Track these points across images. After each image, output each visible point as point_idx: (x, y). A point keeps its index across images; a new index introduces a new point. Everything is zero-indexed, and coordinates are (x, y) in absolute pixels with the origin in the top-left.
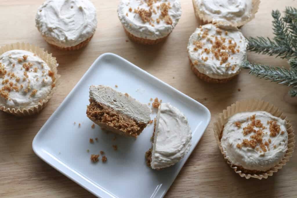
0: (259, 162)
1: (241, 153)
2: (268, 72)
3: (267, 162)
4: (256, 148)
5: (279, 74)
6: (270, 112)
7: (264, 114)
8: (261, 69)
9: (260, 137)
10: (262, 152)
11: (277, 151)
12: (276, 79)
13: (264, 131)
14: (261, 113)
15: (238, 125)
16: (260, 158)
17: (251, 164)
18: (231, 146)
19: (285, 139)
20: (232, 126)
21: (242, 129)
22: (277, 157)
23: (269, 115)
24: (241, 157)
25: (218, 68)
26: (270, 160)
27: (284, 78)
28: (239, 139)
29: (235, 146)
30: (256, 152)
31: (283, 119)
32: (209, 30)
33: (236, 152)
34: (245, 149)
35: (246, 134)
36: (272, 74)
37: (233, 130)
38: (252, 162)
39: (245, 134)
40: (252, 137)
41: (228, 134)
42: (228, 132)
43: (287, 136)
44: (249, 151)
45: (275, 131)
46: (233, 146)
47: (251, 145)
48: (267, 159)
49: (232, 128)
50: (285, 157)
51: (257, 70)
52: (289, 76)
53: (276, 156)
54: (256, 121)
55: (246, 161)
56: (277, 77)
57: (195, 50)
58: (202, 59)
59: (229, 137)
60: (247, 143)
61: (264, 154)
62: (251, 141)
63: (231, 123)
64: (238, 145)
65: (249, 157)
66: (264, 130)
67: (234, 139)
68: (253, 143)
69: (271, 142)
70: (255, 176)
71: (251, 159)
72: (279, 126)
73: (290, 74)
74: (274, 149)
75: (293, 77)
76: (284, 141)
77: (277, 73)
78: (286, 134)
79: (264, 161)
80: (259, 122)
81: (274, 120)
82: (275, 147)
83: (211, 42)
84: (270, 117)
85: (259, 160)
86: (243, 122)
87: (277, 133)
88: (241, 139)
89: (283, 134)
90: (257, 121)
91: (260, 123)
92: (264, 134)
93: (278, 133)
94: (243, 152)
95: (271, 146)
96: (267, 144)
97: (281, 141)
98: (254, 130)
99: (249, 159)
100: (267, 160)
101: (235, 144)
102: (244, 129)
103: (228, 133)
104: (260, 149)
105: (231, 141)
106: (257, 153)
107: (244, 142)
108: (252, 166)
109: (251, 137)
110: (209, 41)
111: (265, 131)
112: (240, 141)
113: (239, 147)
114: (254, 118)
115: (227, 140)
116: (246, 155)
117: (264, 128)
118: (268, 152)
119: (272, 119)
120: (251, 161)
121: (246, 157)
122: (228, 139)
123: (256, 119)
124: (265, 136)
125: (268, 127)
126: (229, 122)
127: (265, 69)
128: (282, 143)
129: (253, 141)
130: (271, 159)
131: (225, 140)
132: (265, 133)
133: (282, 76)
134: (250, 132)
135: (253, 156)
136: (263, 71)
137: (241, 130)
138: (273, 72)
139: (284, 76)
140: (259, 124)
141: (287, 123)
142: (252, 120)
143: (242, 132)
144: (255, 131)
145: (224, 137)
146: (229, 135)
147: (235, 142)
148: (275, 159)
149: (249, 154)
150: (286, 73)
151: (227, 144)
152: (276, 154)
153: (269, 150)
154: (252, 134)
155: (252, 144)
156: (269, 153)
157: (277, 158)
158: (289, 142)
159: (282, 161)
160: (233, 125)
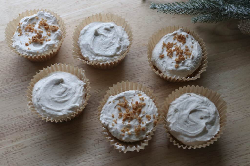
2: (170, 8)
4: (185, 58)
5: (179, 7)
8: (165, 7)
9: (180, 50)
11: (196, 48)
12: (177, 11)
13: (178, 45)
16: (193, 60)
26: (199, 56)
27: (183, 9)
28: (172, 63)
29: (175, 69)
33: (179, 70)
34: (181, 64)
36: (174, 8)
37: (164, 62)
38: (192, 67)
41: (164, 66)
45: (182, 39)
48: (197, 57)
51: (162, 8)
52: (187, 7)
55: (189, 70)
56: (178, 10)
60: (178, 60)
61: (192, 56)
67: (170, 65)
69: (188, 47)
72: (181, 34)
73: (187, 5)
74: (193, 49)
75: (189, 7)
77: (177, 7)
78: (189, 35)
79: (197, 60)
80: (170, 44)
85: (194, 62)
87: (185, 39)
94: (182, 67)
95: (190, 49)
96: (187, 50)
98: (173, 50)
99: (189, 67)
102: (168, 56)
104: (188, 56)
105: (169, 68)
106: (188, 60)
113: (177, 67)
116: (185, 67)
117: (176, 44)
118: (192, 54)
119: (173, 35)
122: (166, 69)
123: (166, 44)
124: (181, 47)
125: (176, 41)
126: (156, 60)
127: (168, 6)
130: (199, 54)
133: (181, 8)
135: (189, 63)
136: (166, 8)
138: (174, 6)
139: (183, 7)
142: (165, 46)
143: (169, 58)
147: (173, 66)
149: (186, 64)
150: (184, 5)
153: (192, 52)
154: (175, 53)
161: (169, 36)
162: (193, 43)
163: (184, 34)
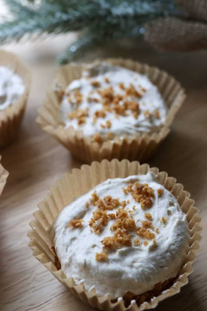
0: (154, 263)
1: (112, 267)
3: (169, 254)
4: (133, 244)
6: (117, 176)
7: (110, 183)
9: (127, 220)
10: (148, 241)
11: (172, 225)
14: (103, 185)
15: (77, 224)
16: (153, 255)
17: (144, 276)
18: (86, 267)
19: (171, 201)
20: (67, 233)
21: (89, 226)
22: (178, 235)
23: (119, 180)
24: (116, 275)
25: (138, 126)
26: (172, 247)
28: (94, 246)
29: (94, 262)
30: (137, 249)
31: (146, 173)
32: (79, 89)
33: (103, 271)
34: (115, 256)
35: (100, 230)
37: (74, 239)
38: (143, 271)
39: (98, 231)
40: (115, 228)
41: (69, 250)
42: (65, 247)
43: (171, 194)
44: (124, 255)
45: (145, 196)
46: (90, 264)
47: (120, 242)
48: (165, 249)
49: (69, 235)
50: (191, 230)
53: (176, 234)
54: (103, 201)
55: (130, 276)
57: (81, 123)
58: (103, 127)
59: (74, 254)
60: (112, 243)
61: (155, 242)
62: (116, 235)
63: (62, 229)
64: (98, 255)
65: (131, 266)
66: (127, 207)
67: (84, 251)
68: (123, 237)
69: (153, 217)
70: (166, 294)
71: (137, 268)
72: (147, 185)
74: (165, 227)
76: (171, 204)
78: (167, 193)
79: (163, 256)
80: (109, 200)
81: (132, 182)
82: (165, 222)
83: (96, 101)
84: (124, 182)
85: (153, 259)
86: (82, 215)
87: (152, 199)
88: (96, 243)
89: (161, 194)
90: (105, 200)
91: (111, 200)
92: (129, 212)
93: (153, 196)
94: (114, 263)
95: (156, 224)
96: (147, 226)
97: (167, 207)
98: (109, 215)
99: (134, 270)
100: (167, 251)
101: (92, 260)
102: (91, 225)
103: (67, 250)
104: (142, 241)
105: (80, 258)
106: (140, 250)
107: (104, 244)
108: (148, 279)
109: (111, 230)
110: (92, 101)
111: (129, 208)
112: (96, 248)
113: (102, 260)
114: (96, 198)
115: (73, 262)
116: (124, 266)
117: (125, 204)
118: (157, 237)
119: (127, 183)
120: (140, 269)
121: (127, 269)
122: (74, 258)
123: (102, 198)
124: (134, 215)
125: (130, 197)
126: (57, 230)
128: (171, 208)
129: (120, 233)
130: (173, 244)
131: (68, 265)
132: (131, 209)
134: (104, 223)
135: (138, 258)
137: (88, 230)
140: (111, 203)
141: (156, 176)
142: (96, 203)
143: (92, 232)
144: (113, 217)
145: (64, 261)
146: (71, 251)
147: (90, 255)
148: (179, 239)
149: (129, 260)
151: (77, 270)
152: (174, 231)
153: (158, 232)
154: (111, 224)
155: (121, 238)
156: (160, 237)
157: (181, 237)
158: (180, 202)
159: (191, 238)
160: (68, 229)
161: (115, 183)
162: (169, 213)
163: (155, 187)
